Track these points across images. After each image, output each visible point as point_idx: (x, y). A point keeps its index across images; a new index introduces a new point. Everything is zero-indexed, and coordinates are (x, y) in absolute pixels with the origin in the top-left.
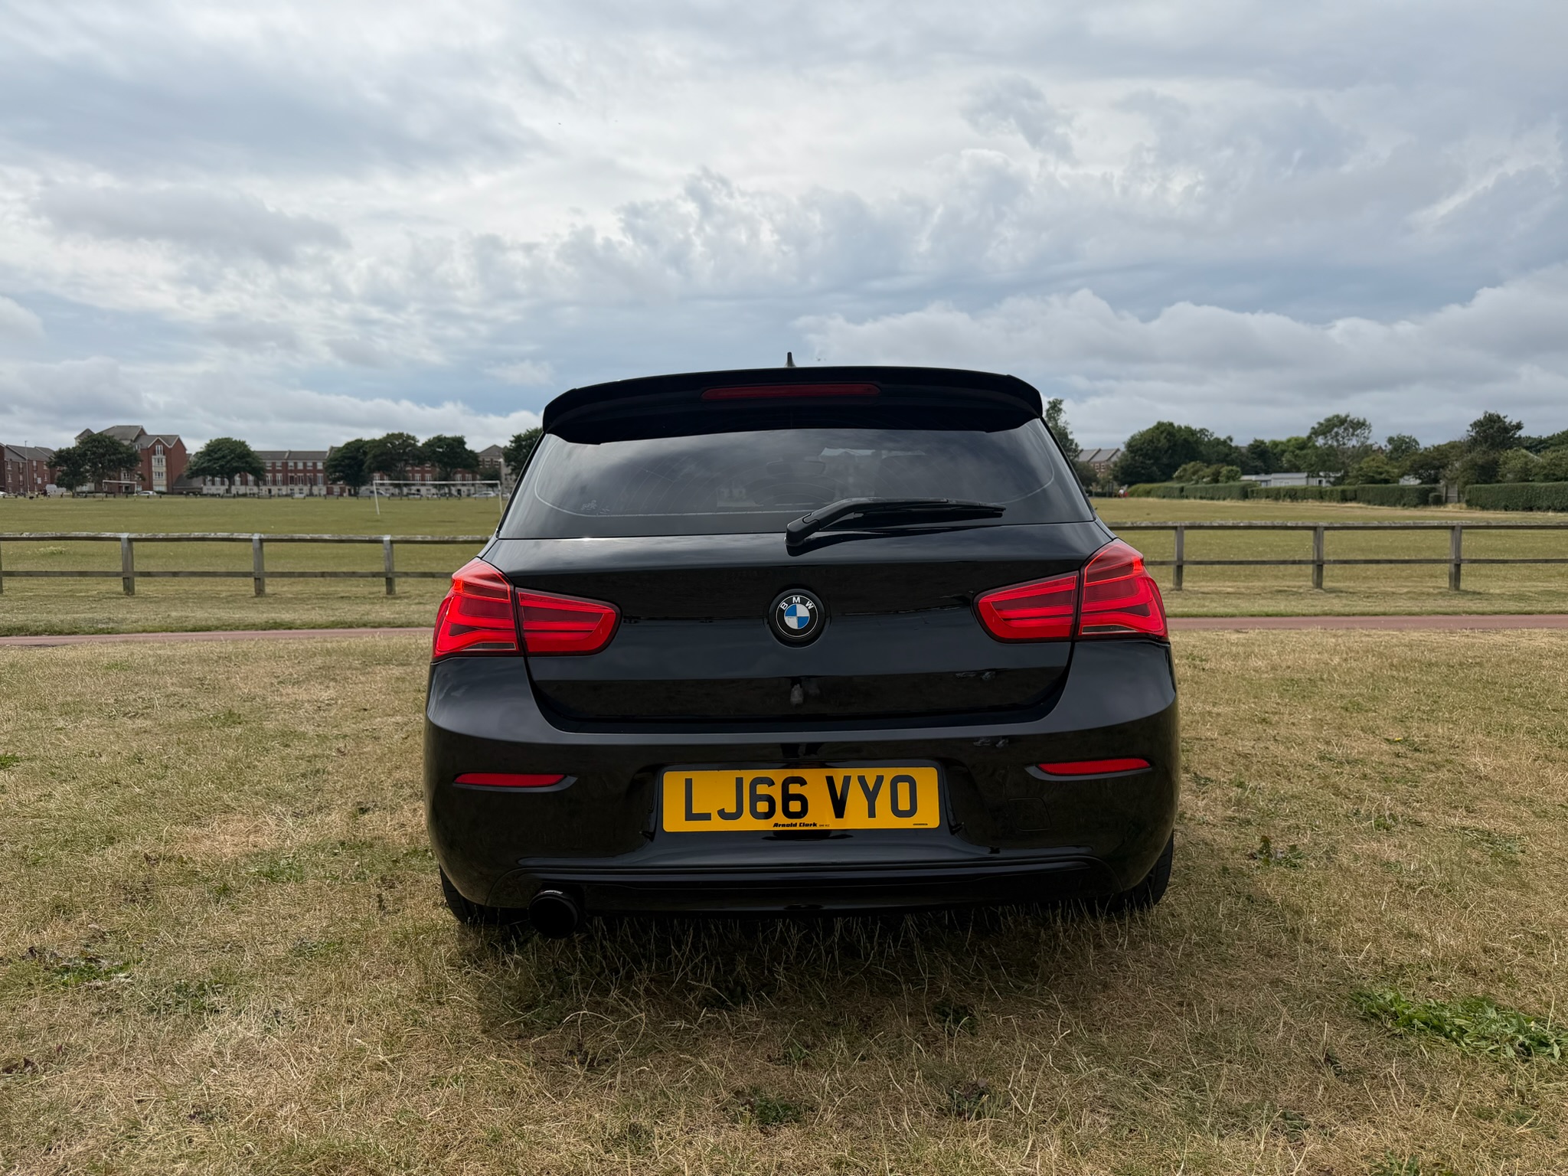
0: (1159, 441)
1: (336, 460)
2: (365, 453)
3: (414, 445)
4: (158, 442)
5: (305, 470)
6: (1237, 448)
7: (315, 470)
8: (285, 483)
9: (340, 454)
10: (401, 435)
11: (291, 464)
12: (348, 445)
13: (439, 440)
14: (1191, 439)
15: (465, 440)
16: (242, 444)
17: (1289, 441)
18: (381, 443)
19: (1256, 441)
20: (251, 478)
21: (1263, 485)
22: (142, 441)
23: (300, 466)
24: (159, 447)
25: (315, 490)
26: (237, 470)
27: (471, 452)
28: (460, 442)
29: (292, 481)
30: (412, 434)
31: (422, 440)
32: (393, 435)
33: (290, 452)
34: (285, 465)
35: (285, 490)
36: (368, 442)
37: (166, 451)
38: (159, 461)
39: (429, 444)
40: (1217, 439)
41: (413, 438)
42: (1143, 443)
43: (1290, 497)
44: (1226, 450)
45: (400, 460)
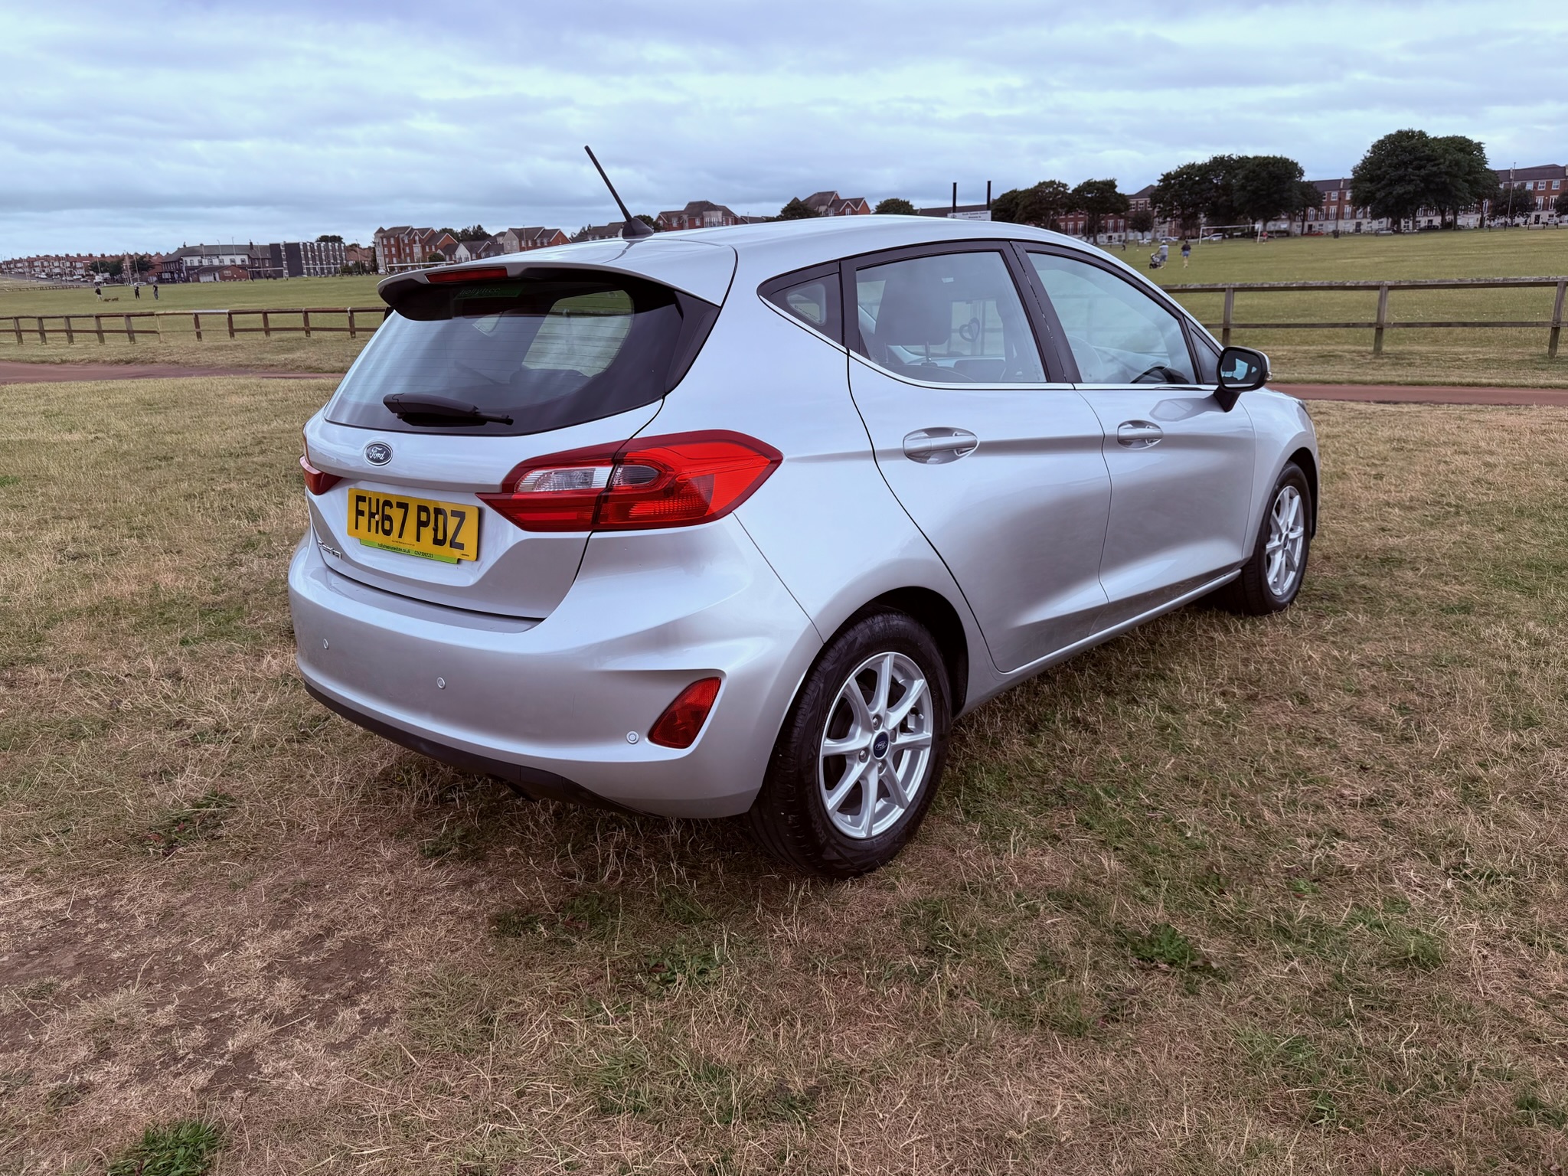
3: (1064, 193)
4: (848, 206)
10: (1052, 183)
13: (1089, 186)
15: (1116, 183)
22: (836, 204)
27: (1121, 196)
28: (1111, 185)
30: (1063, 181)
31: (1072, 186)
32: (1044, 183)
36: (1021, 192)
39: (1078, 191)
41: (1065, 186)
45: (1047, 209)
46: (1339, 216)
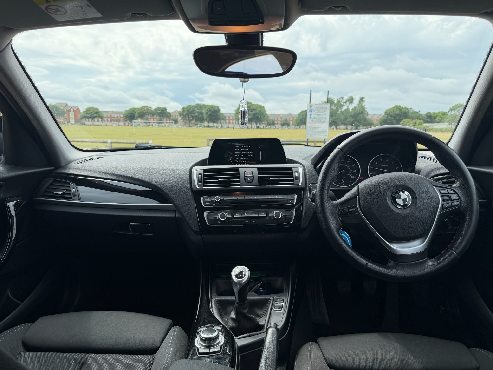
0: (396, 112)
1: (126, 114)
2: (135, 112)
3: (151, 110)
4: (72, 108)
5: (117, 117)
6: (421, 115)
7: (120, 118)
8: (111, 121)
9: (127, 113)
10: (147, 107)
11: (113, 115)
12: (130, 109)
13: (159, 108)
14: (407, 111)
15: (167, 108)
16: (97, 109)
17: (439, 112)
18: (141, 109)
19: (428, 112)
20: (100, 120)
21: (431, 127)
22: (67, 107)
23: (116, 116)
24: (72, 110)
25: (120, 124)
26: (95, 117)
28: (165, 109)
29: (113, 121)
30: (150, 106)
31: (153, 108)
32: (144, 106)
33: (112, 112)
34: (111, 116)
35: (111, 124)
36: (136, 108)
37: (74, 111)
38: (72, 114)
39: (156, 110)
40: (415, 112)
41: (151, 108)
42: (390, 112)
43: (441, 131)
44: (418, 115)
45: (146, 114)
46: (229, 123)
